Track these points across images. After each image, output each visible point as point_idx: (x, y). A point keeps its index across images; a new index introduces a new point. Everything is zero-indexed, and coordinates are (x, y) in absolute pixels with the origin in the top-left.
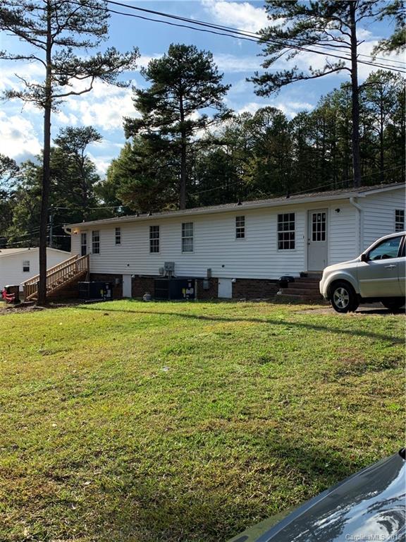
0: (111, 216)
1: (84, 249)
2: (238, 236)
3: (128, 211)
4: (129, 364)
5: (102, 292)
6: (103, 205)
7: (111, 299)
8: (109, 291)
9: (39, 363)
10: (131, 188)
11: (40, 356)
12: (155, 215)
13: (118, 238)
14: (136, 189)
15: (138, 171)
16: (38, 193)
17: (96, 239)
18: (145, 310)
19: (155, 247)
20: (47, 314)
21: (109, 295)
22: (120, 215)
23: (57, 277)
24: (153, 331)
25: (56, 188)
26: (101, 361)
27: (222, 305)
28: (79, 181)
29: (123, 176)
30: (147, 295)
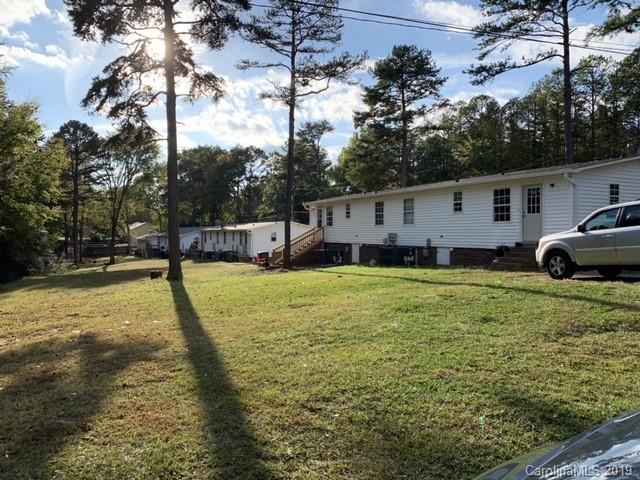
0: (340, 195)
1: (320, 222)
2: (456, 210)
3: (355, 190)
4: (363, 318)
5: (334, 258)
6: (334, 186)
7: (342, 264)
8: (340, 258)
9: (289, 314)
10: (359, 170)
11: (289, 309)
12: (379, 193)
13: (348, 213)
14: (363, 172)
15: (365, 156)
16: (283, 177)
17: (330, 214)
18: (372, 273)
19: (379, 220)
20: (291, 276)
21: (340, 261)
22: (349, 193)
23: (299, 245)
24: (380, 291)
25: (297, 173)
26: (339, 314)
27: (440, 271)
28: (315, 167)
29: (351, 160)
30: (372, 261)
